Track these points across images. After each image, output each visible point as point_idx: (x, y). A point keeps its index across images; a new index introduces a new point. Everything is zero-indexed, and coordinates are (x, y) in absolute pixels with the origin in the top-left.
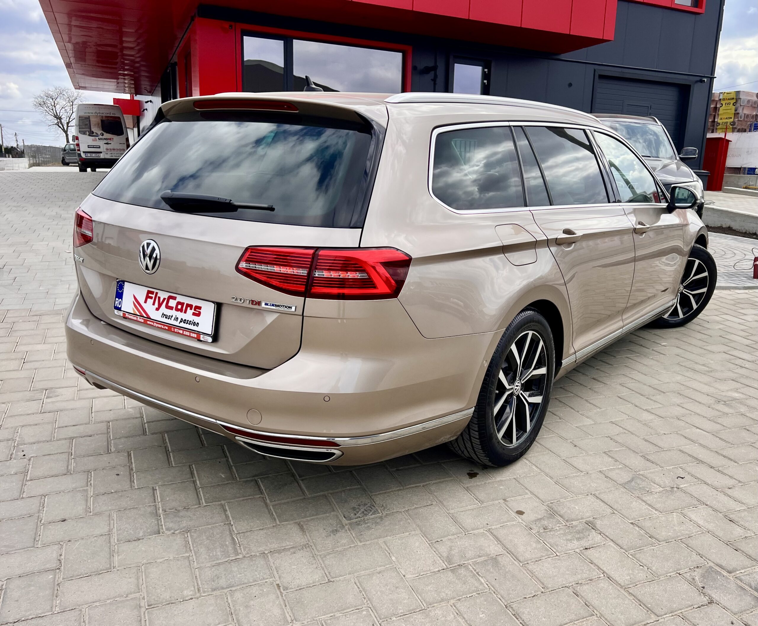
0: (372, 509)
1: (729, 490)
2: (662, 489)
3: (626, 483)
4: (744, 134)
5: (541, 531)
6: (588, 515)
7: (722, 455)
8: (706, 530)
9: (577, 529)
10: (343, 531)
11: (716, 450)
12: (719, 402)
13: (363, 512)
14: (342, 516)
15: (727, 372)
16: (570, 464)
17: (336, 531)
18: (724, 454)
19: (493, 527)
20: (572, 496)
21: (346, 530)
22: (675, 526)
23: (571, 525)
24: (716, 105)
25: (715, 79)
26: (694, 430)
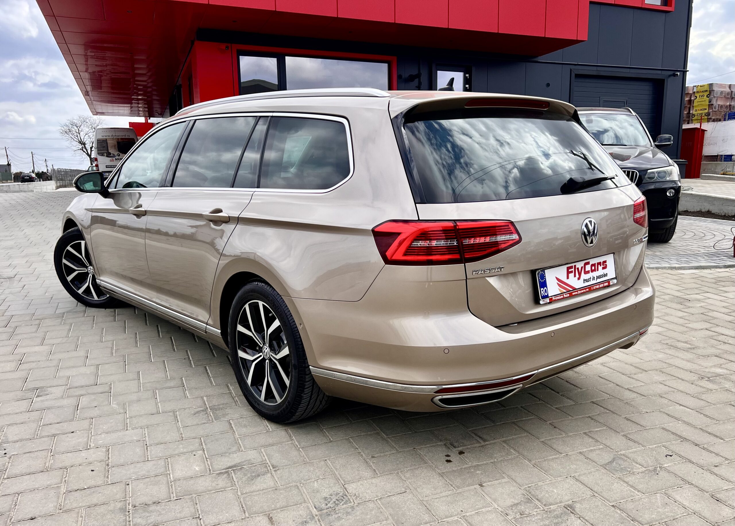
0: (344, 498)
1: (716, 468)
2: (645, 469)
3: (606, 464)
4: (719, 123)
5: (518, 517)
6: (566, 498)
7: (707, 432)
8: (692, 511)
9: (555, 513)
10: (313, 522)
11: (701, 427)
12: (702, 378)
13: (335, 502)
14: (313, 507)
15: (710, 348)
16: (549, 446)
17: (306, 523)
18: (709, 431)
19: (468, 514)
20: (550, 479)
21: (316, 522)
22: (658, 507)
23: (549, 510)
24: (691, 97)
25: (687, 72)
26: (678, 407)
